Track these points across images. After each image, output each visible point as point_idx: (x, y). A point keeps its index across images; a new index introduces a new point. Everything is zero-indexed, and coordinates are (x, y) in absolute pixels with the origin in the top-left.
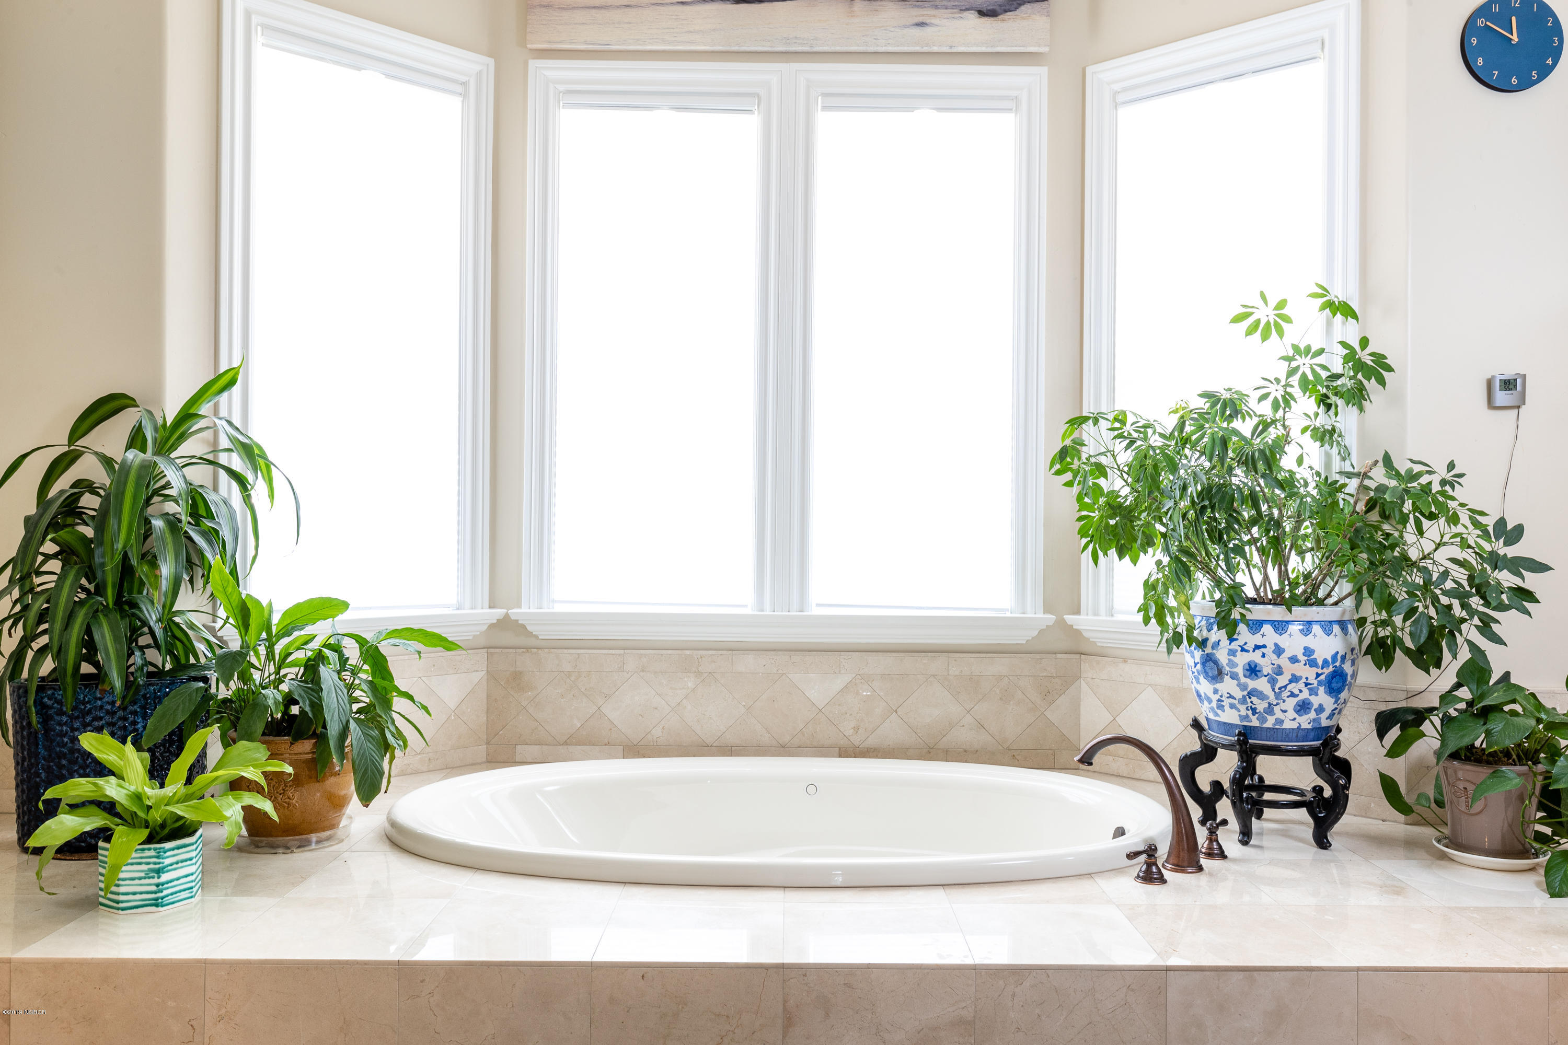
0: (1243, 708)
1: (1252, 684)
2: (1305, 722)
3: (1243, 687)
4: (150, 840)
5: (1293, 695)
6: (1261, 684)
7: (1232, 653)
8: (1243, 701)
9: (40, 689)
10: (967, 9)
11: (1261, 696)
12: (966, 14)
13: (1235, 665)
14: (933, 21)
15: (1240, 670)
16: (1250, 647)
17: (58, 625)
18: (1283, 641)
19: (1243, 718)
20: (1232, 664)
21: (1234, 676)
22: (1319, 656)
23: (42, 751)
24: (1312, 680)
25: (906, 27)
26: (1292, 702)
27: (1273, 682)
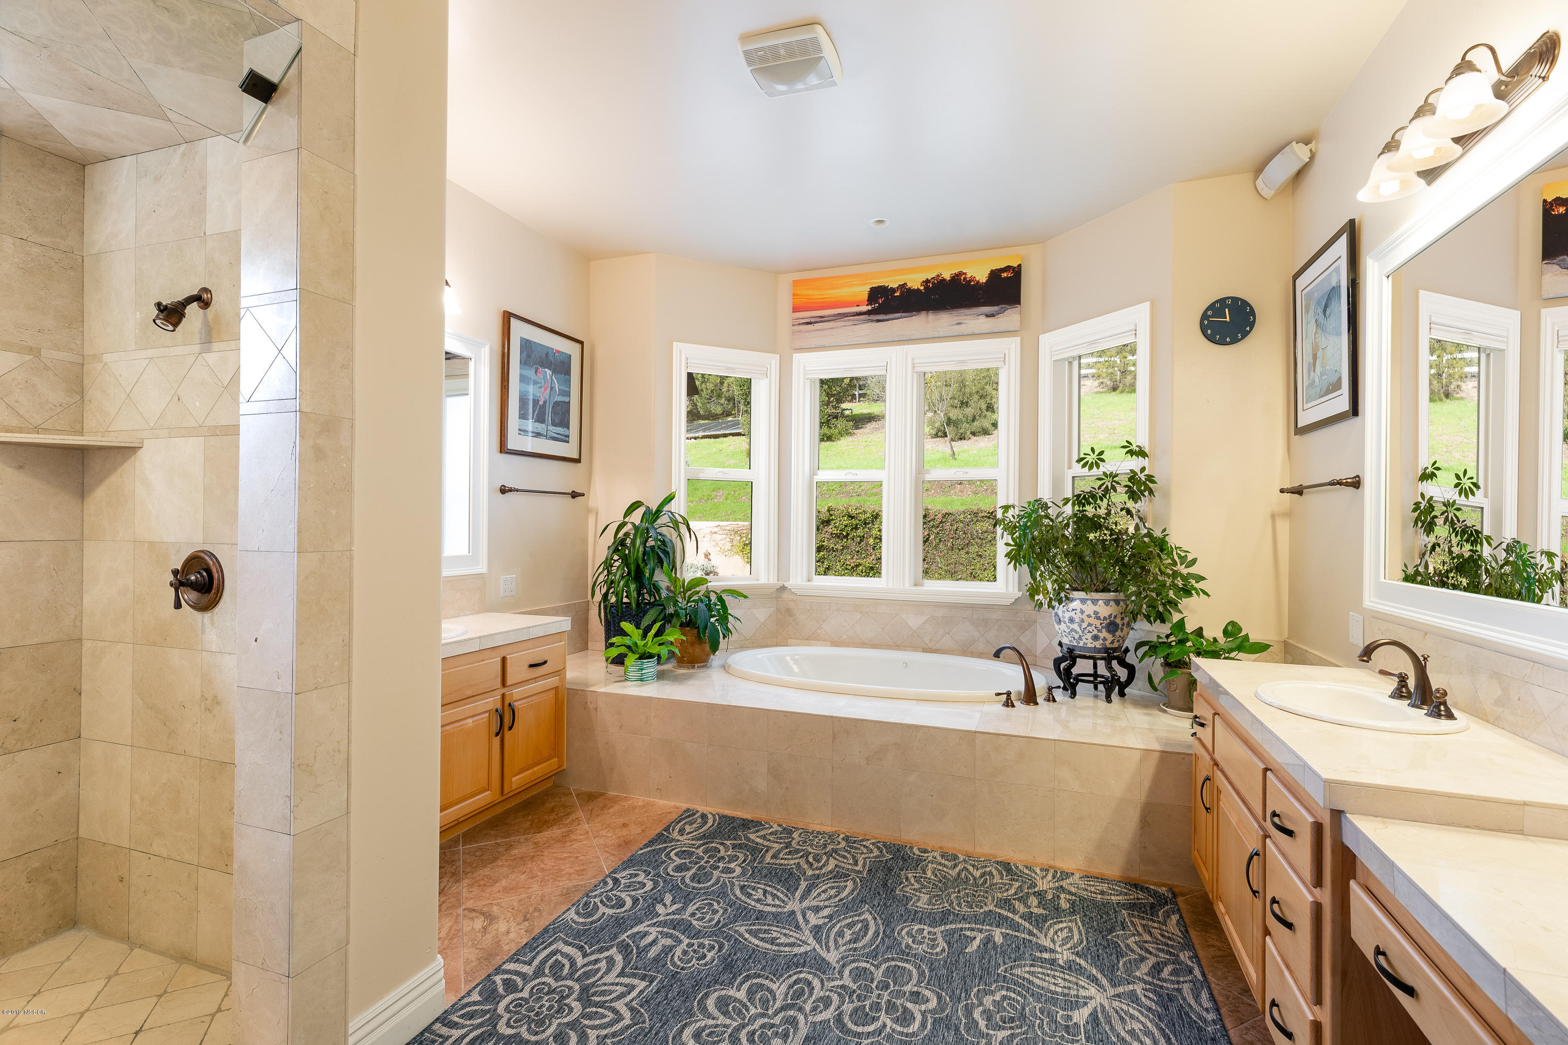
0: (1069, 637)
1: (1072, 626)
2: (1098, 644)
3: (1068, 627)
4: (640, 658)
5: (1089, 632)
6: (1075, 626)
7: (1064, 612)
8: (1069, 633)
9: (611, 607)
10: (980, 315)
11: (1076, 632)
12: (980, 317)
13: (1065, 618)
14: (965, 322)
15: (1066, 620)
16: (1070, 610)
17: (616, 585)
18: (1084, 607)
19: (1071, 641)
20: (1064, 617)
21: (1065, 622)
22: (1102, 615)
23: (612, 629)
24: (1098, 625)
25: (952, 325)
26: (1090, 635)
27: (1080, 626)
